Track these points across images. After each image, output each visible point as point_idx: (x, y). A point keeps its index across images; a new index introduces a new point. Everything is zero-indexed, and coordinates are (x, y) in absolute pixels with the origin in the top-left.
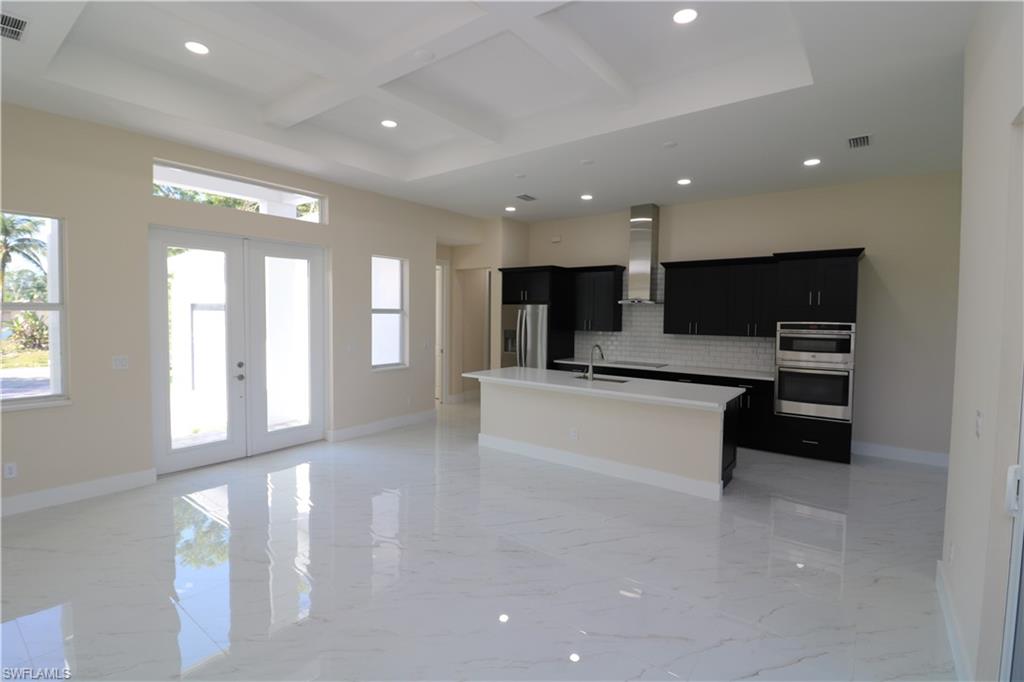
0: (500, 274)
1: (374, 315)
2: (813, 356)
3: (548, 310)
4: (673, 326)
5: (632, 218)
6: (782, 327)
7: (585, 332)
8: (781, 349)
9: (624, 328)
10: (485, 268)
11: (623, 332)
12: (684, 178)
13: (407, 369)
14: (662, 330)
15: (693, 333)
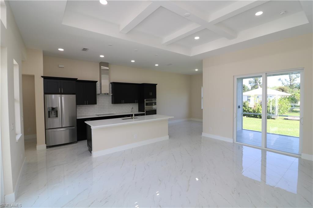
0: (42, 78)
6: (147, 100)
8: (147, 105)
9: (97, 103)
12: (133, 60)
15: (123, 103)
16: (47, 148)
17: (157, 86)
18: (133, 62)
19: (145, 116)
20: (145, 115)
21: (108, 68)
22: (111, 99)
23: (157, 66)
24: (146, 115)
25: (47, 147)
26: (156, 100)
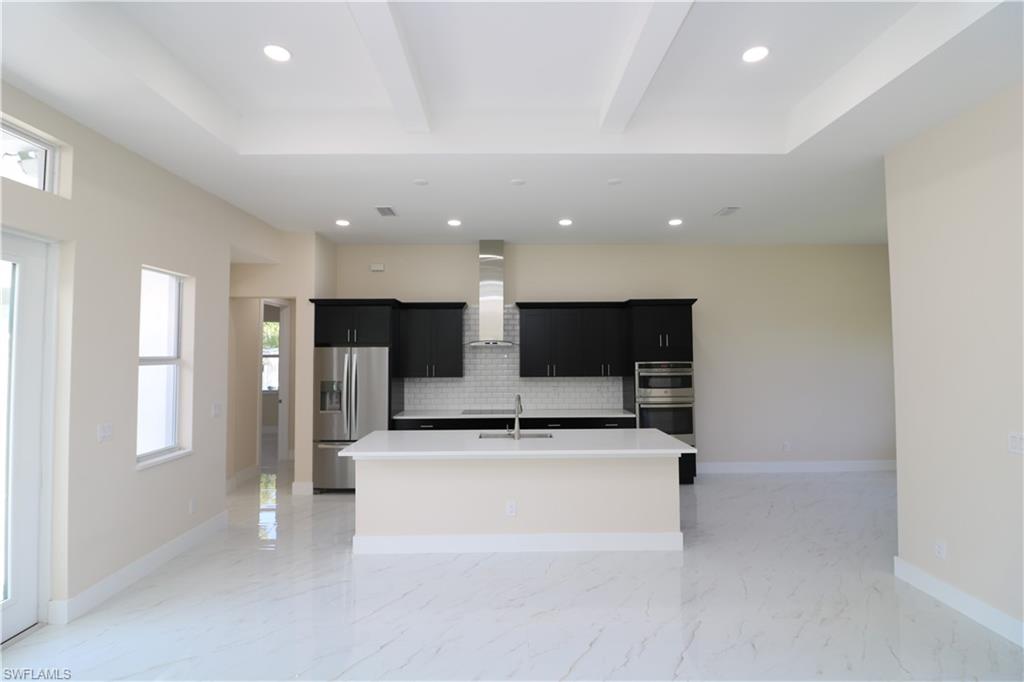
0: (313, 305)
1: (143, 370)
2: (666, 392)
3: (390, 353)
4: (530, 368)
5: (482, 253)
6: (640, 366)
7: (428, 379)
8: (640, 387)
9: (466, 372)
10: (260, 298)
11: (466, 378)
12: (565, 218)
13: (188, 455)
14: (518, 372)
15: (551, 375)
16: (315, 493)
17: (694, 306)
18: (566, 227)
19: (638, 432)
20: (635, 427)
21: (501, 258)
22: (518, 361)
23: (679, 226)
24: (642, 427)
25: (314, 489)
26: (690, 366)
